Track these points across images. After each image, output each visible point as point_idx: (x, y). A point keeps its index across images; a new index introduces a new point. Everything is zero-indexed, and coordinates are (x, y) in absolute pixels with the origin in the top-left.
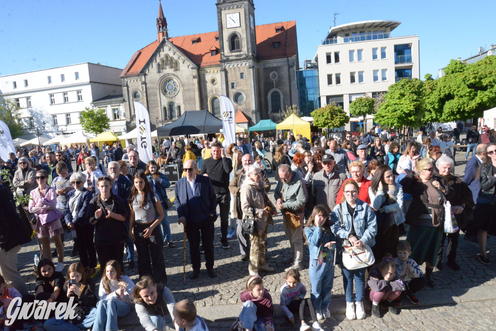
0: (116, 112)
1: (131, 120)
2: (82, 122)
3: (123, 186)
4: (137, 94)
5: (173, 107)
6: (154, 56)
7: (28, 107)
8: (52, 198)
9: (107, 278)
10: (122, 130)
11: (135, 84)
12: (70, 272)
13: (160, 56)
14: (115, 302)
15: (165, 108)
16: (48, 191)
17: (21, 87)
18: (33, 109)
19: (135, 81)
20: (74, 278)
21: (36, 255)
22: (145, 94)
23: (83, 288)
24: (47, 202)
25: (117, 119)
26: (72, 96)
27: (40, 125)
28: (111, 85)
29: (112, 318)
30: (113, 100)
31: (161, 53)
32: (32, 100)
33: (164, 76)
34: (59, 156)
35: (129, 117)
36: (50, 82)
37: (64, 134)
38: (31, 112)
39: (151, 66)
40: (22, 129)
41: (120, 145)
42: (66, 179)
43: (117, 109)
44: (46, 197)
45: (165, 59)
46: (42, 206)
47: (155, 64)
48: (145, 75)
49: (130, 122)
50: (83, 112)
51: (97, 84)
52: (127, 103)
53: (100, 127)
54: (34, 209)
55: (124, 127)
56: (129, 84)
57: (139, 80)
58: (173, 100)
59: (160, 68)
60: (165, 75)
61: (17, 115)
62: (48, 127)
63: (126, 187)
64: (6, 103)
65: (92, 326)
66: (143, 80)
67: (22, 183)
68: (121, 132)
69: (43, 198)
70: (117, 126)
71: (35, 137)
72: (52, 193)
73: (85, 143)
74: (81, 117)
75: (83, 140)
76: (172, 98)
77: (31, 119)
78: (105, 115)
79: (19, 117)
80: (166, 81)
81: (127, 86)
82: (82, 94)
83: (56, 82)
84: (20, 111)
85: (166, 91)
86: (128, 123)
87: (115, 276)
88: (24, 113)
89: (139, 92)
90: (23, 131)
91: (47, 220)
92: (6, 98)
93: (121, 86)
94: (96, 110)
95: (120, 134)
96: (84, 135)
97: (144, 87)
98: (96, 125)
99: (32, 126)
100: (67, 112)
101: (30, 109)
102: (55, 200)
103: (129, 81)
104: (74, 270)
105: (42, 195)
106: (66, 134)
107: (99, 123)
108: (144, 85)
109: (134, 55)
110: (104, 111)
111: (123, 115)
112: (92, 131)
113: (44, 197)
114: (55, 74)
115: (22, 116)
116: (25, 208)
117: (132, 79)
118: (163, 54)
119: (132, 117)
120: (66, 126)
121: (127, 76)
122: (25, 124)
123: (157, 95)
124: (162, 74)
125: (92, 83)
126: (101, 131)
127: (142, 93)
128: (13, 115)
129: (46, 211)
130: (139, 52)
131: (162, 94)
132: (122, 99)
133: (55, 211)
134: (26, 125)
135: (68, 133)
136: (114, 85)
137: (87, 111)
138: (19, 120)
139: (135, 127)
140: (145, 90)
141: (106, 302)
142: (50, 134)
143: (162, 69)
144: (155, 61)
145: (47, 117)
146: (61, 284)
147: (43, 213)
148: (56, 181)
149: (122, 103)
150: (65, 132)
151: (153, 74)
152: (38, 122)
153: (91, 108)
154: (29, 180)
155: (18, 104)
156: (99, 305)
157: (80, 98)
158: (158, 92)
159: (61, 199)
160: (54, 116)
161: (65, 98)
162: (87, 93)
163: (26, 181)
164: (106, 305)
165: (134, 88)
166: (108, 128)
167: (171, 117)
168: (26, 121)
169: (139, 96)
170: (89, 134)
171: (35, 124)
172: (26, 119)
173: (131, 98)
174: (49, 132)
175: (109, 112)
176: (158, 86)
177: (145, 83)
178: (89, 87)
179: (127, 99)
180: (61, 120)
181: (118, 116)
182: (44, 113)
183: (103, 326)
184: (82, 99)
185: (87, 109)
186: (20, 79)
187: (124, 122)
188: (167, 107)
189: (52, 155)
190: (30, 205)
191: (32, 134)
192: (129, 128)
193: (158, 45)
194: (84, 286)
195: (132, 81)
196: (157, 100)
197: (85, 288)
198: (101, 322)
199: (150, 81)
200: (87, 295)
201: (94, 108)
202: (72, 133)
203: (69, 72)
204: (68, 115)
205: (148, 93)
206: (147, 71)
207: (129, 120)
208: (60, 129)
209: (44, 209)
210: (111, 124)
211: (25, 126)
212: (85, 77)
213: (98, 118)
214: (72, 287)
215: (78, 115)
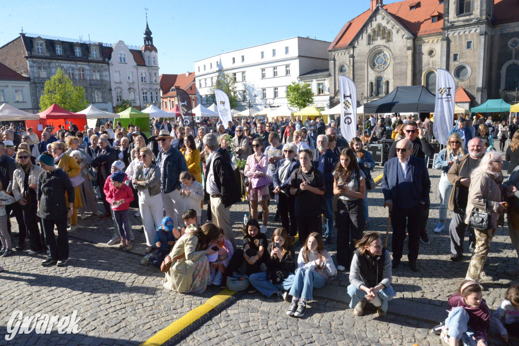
0: (321, 87)
1: (335, 96)
2: (288, 95)
3: (330, 160)
4: (344, 68)
5: (381, 82)
6: (365, 26)
7: (243, 81)
8: (264, 165)
9: (307, 249)
10: (325, 105)
11: (342, 58)
12: (275, 236)
13: (371, 26)
14: (312, 273)
15: (372, 83)
16: (262, 158)
17: (239, 63)
18: (247, 83)
19: (343, 54)
20: (278, 242)
21: (245, 215)
22: (352, 68)
23: (284, 253)
24: (259, 168)
25: (321, 94)
26: (281, 71)
27: (251, 98)
28: (319, 58)
29: (308, 287)
30: (320, 74)
31: (373, 22)
32: (246, 74)
33: (375, 48)
34: (270, 126)
35: (333, 92)
36: (262, 57)
37: (271, 107)
38: (245, 85)
39: (361, 38)
40: (237, 101)
41: (322, 120)
42: (277, 148)
43: (322, 84)
44: (259, 164)
45: (376, 30)
46: (255, 171)
47: (365, 36)
48: (354, 47)
49: (334, 98)
50: (290, 86)
51: (304, 58)
52: (333, 77)
53: (304, 101)
54: (248, 172)
55: (327, 103)
56: (336, 58)
57: (346, 53)
58: (382, 75)
59: (371, 39)
60: (375, 46)
61: (233, 88)
62: (258, 100)
63: (333, 162)
64: (226, 77)
65: (289, 289)
66: (352, 53)
67: (237, 149)
68: (324, 108)
69: (256, 164)
70: (321, 101)
71: (246, 109)
72: (265, 161)
73: (289, 117)
74: (287, 91)
75: (288, 114)
76: (380, 72)
77: (244, 92)
78: (310, 89)
79: (235, 90)
80: (376, 54)
81: (334, 60)
82: (290, 68)
83: (268, 57)
84: (236, 85)
85: (374, 65)
86: (331, 99)
87: (315, 248)
88: (239, 87)
89: (346, 66)
90: (237, 103)
91: (257, 185)
92: (226, 73)
93: (328, 60)
94: (302, 84)
95: (322, 109)
96: (289, 109)
97: (352, 61)
98: (301, 99)
99: (244, 98)
100: (275, 85)
101: (244, 83)
102: (266, 167)
103: (336, 55)
104: (278, 235)
105: (256, 161)
106: (273, 107)
107: (303, 97)
108: (351, 59)
109: (344, 26)
110: (309, 85)
111: (327, 89)
112: (296, 105)
113: (258, 163)
114: (268, 49)
115: (237, 89)
116: (241, 171)
117: (340, 52)
118: (374, 24)
119: (336, 93)
120: (274, 99)
121: (334, 50)
122: (239, 96)
123: (364, 69)
124: (372, 46)
125: (301, 58)
126: (305, 106)
127: (348, 67)
128: (230, 88)
129: (258, 176)
130: (349, 23)
131: (369, 68)
132: (328, 74)
133: (265, 178)
134: (241, 98)
135: (274, 107)
136: (321, 59)
137: (293, 85)
138: (235, 93)
139: (338, 102)
140: (352, 64)
141: (304, 271)
142: (259, 107)
143: (373, 40)
144: (365, 32)
145: (258, 91)
146: (265, 245)
147: (255, 178)
148: (268, 150)
149: (328, 77)
150: (273, 105)
151: (362, 46)
152: (250, 95)
153: (297, 82)
154: (243, 147)
155: (235, 78)
156: (298, 272)
157: (288, 72)
158: (366, 66)
159: (271, 167)
160: (264, 90)
161: (275, 72)
162: (295, 67)
163: (240, 148)
164: (304, 274)
165: (341, 62)
166: (311, 102)
167: (378, 93)
168: (240, 94)
169: (346, 70)
170: (293, 108)
171: (247, 96)
172: (240, 92)
173: (337, 72)
174: (258, 105)
175: (314, 87)
176: (366, 60)
177: (353, 56)
178: (297, 61)
179: (332, 73)
180: (270, 94)
181: (322, 91)
182: (255, 87)
183: (299, 292)
184: (289, 74)
185: (293, 83)
186: (238, 55)
187: (328, 98)
188: (374, 82)
189: (263, 125)
190: (246, 169)
191: (244, 105)
192: (333, 103)
193: (370, 14)
194: (286, 251)
195: (340, 55)
196: (364, 75)
197: (286, 254)
198: (297, 288)
199: (359, 54)
200: (287, 260)
201: (300, 82)
202: (278, 106)
203: (280, 47)
204: (276, 88)
205: (355, 67)
206: (356, 43)
207: (333, 95)
208: (268, 102)
209: (257, 174)
210: (316, 99)
211: (239, 99)
212: (294, 52)
213: (302, 92)
214: (276, 250)
215: (284, 89)
